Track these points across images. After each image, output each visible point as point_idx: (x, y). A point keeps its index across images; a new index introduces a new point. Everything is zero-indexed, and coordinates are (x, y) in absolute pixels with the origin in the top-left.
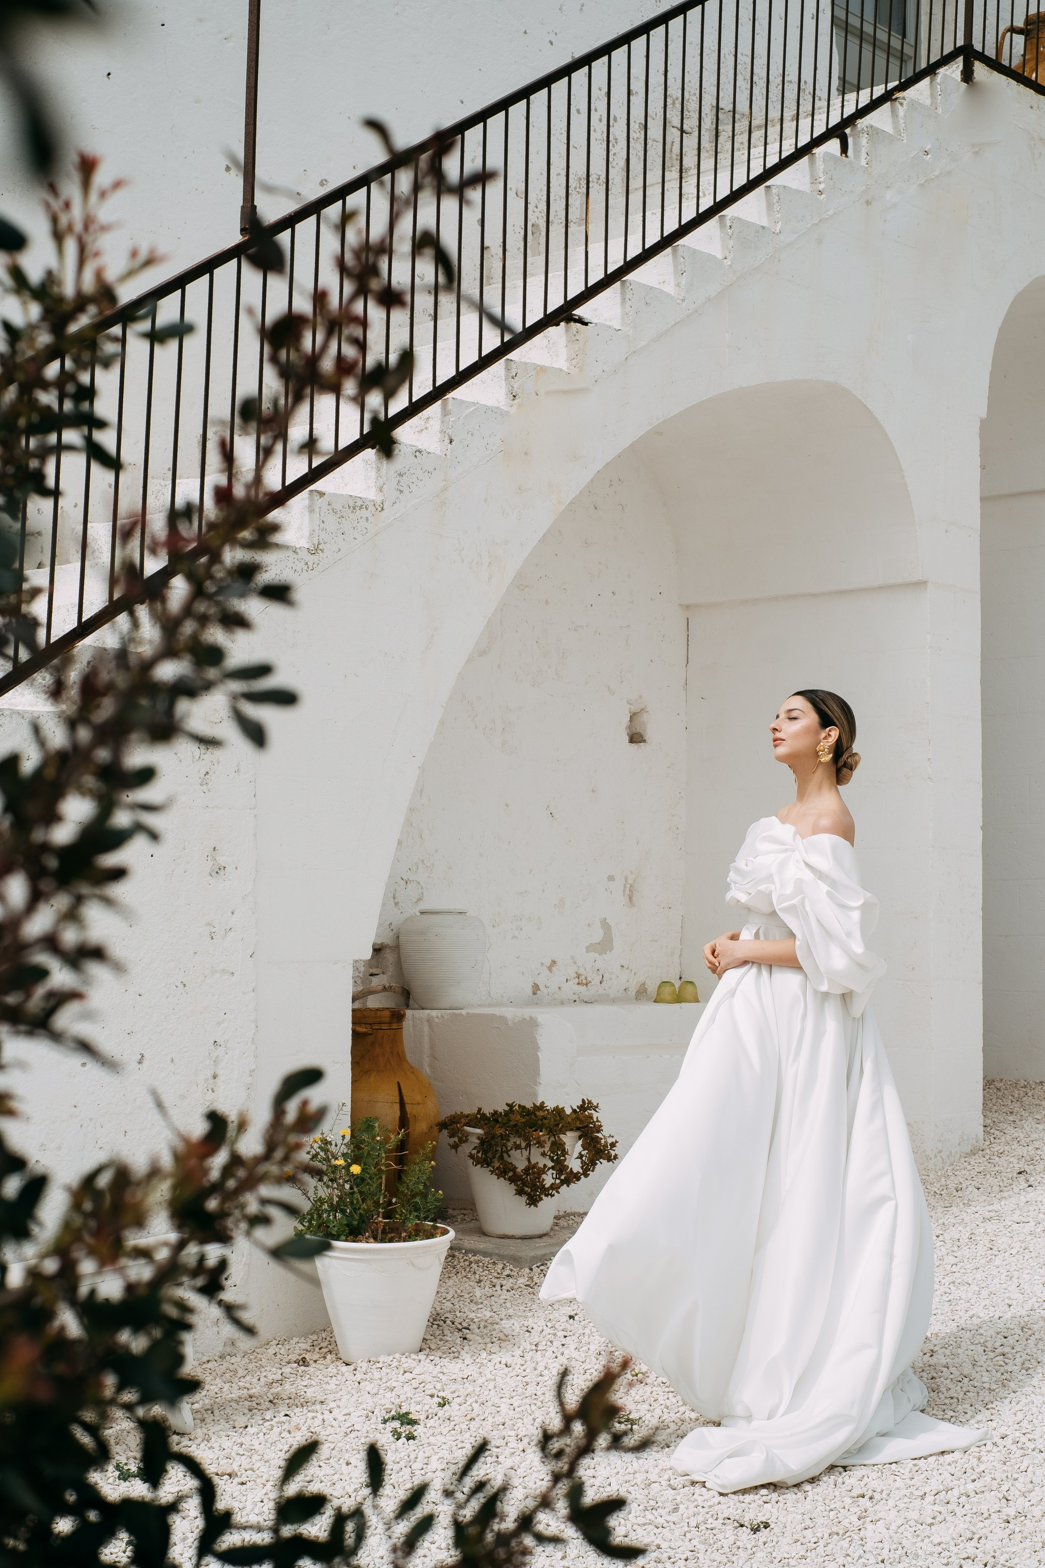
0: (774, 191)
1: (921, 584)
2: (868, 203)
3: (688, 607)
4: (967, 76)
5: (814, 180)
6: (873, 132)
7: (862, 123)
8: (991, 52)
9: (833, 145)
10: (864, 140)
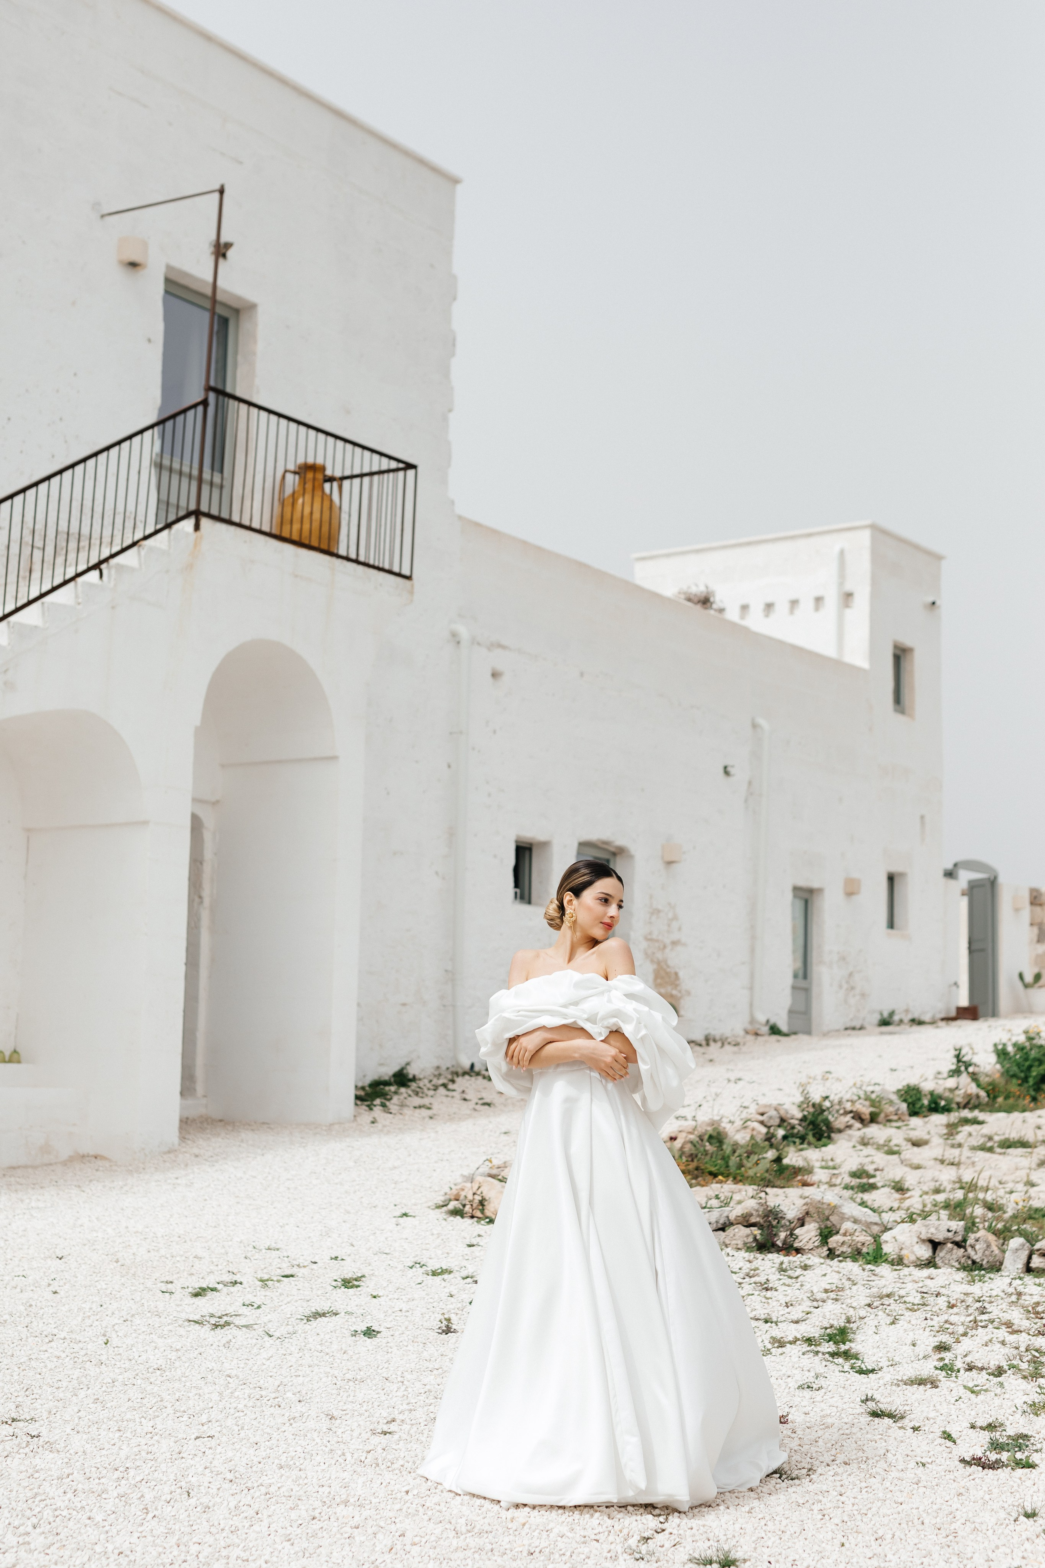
0: (46, 605)
1: (145, 823)
2: (113, 608)
3: (28, 830)
4: (197, 527)
5: (77, 597)
6: (120, 567)
7: (113, 561)
8: (214, 512)
9: (95, 574)
10: (113, 571)
